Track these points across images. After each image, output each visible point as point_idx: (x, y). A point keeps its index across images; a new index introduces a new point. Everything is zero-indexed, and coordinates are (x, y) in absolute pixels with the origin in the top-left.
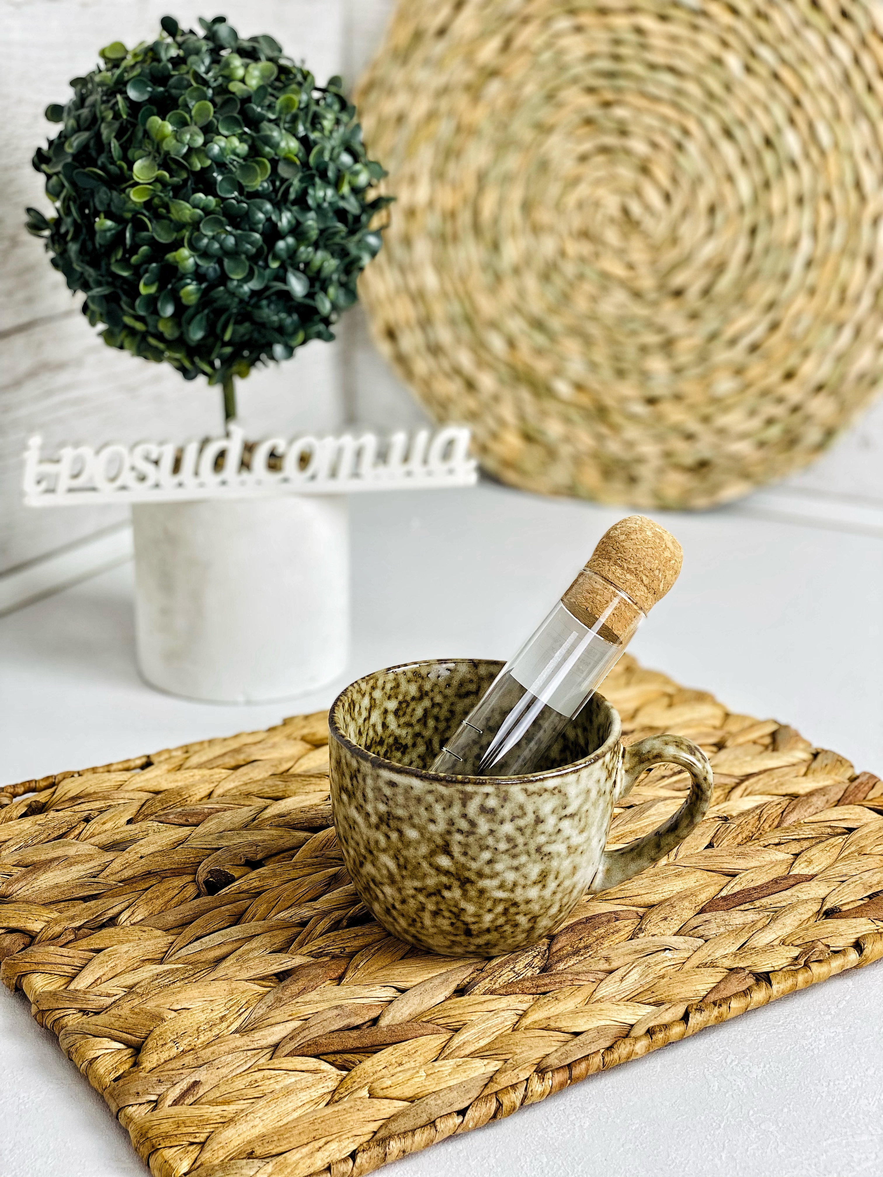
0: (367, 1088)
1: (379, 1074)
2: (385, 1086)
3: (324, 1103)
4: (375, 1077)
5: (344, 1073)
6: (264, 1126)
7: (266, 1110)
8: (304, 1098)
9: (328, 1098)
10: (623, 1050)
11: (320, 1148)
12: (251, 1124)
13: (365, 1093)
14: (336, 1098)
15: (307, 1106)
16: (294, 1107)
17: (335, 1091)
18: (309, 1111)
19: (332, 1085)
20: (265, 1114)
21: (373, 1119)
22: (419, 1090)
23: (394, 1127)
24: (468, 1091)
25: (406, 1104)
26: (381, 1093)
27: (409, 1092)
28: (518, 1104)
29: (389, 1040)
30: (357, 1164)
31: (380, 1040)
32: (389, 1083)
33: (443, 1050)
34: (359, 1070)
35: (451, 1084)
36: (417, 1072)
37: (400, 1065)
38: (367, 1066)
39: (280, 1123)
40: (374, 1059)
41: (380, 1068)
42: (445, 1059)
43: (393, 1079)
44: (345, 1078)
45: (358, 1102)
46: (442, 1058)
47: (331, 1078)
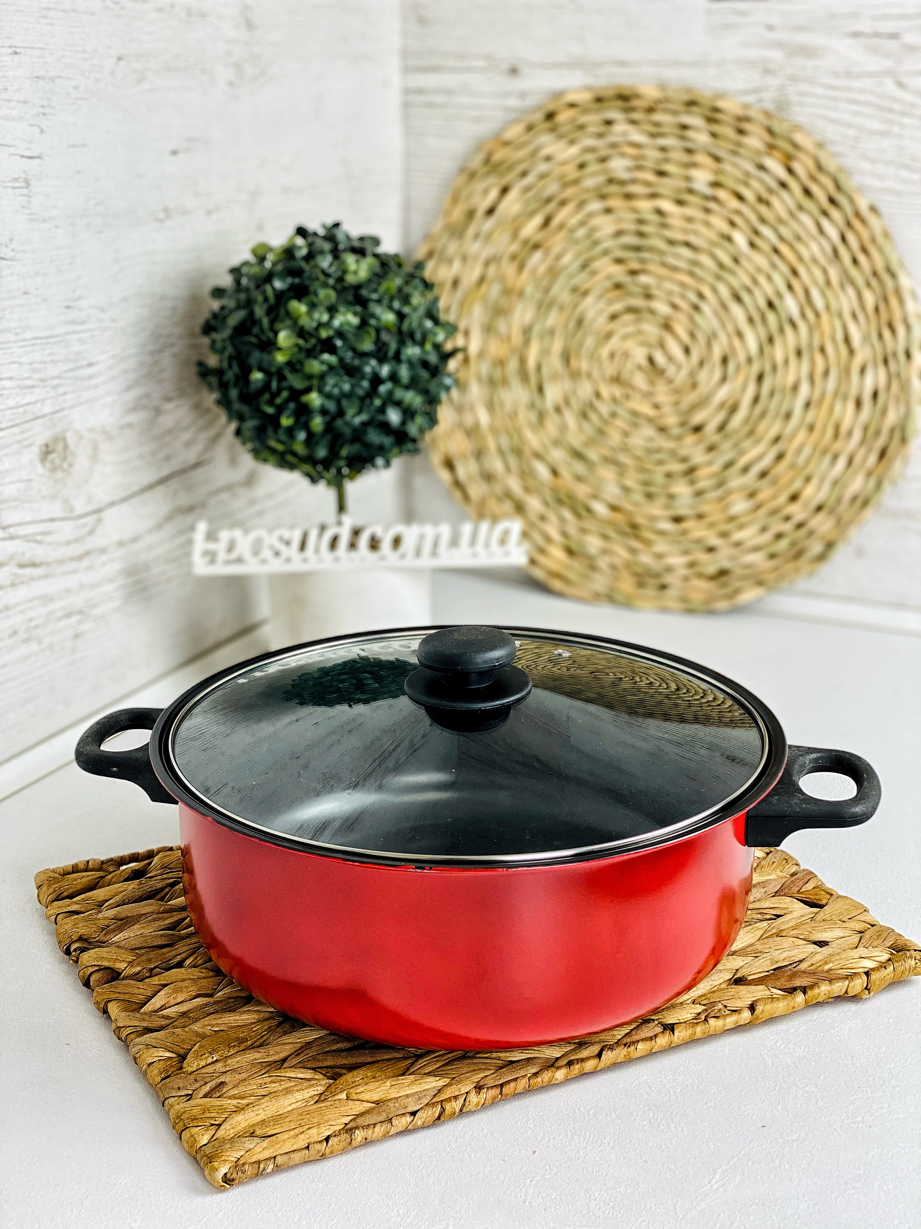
0: (345, 1093)
1: (357, 1083)
2: (358, 1091)
3: (313, 1102)
4: (354, 1085)
5: (331, 1081)
6: (265, 1115)
7: (268, 1104)
8: (298, 1097)
9: (317, 1098)
10: (546, 1076)
11: (303, 1132)
12: (256, 1113)
13: (343, 1096)
14: (322, 1098)
15: (300, 1103)
16: (289, 1103)
17: (322, 1094)
18: (301, 1106)
19: (321, 1089)
20: (268, 1107)
21: (347, 1114)
22: (384, 1096)
23: (360, 1121)
24: (420, 1099)
25: (374, 1105)
26: (355, 1097)
27: (376, 1097)
28: (457, 1110)
29: (369, 1060)
30: (329, 1145)
31: (361, 1060)
32: (362, 1089)
33: (408, 1069)
34: (342, 1080)
35: (408, 1092)
36: (385, 1083)
37: (374, 1078)
38: (349, 1077)
39: (277, 1114)
40: (355, 1073)
41: (359, 1079)
42: (409, 1075)
43: (366, 1087)
44: (331, 1085)
45: (337, 1102)
46: (406, 1074)
47: (321, 1084)
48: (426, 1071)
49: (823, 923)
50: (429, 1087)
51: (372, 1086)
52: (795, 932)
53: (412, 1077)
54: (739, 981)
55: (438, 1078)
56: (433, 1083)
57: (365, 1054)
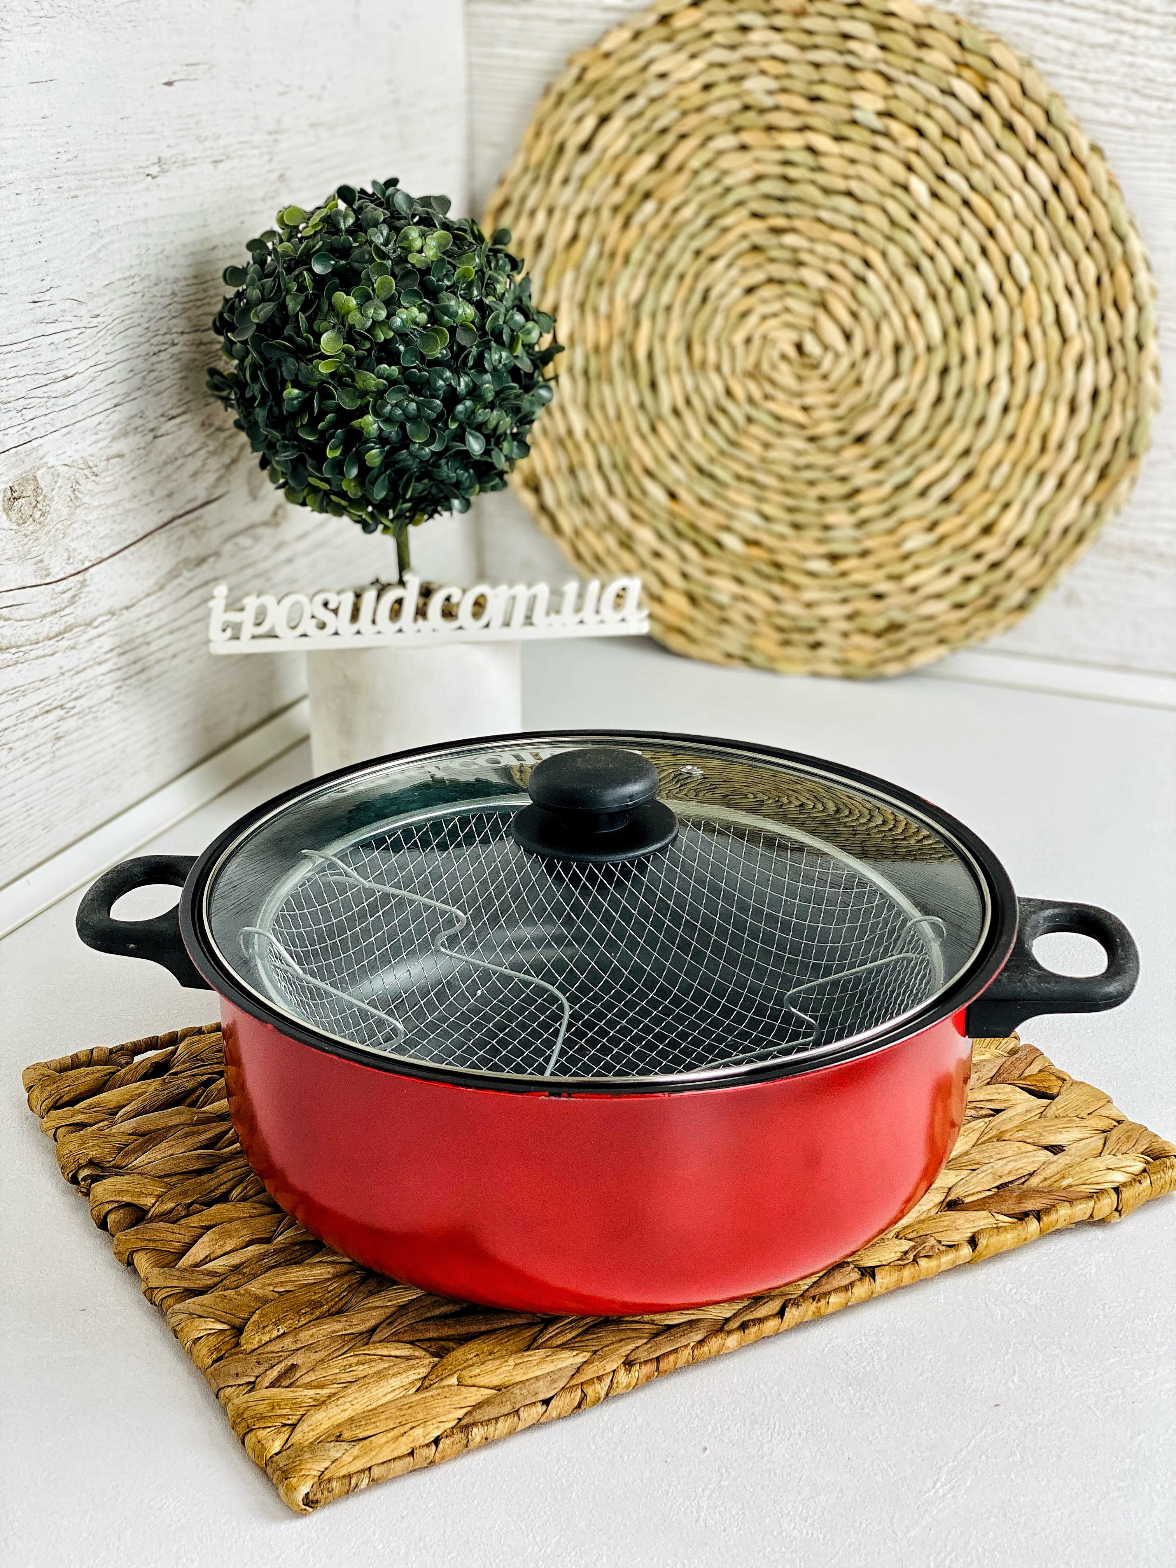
0: (456, 1375)
1: (470, 1362)
2: (473, 1373)
3: (415, 1389)
4: (467, 1364)
5: (436, 1359)
6: (353, 1411)
7: (357, 1395)
8: (394, 1384)
9: (419, 1384)
10: (715, 1343)
11: (405, 1433)
12: (342, 1408)
13: (454, 1380)
14: (425, 1385)
15: (398, 1392)
16: (385, 1392)
17: (425, 1377)
18: (398, 1397)
19: (423, 1371)
20: (356, 1398)
21: (459, 1406)
22: (506, 1379)
23: (478, 1415)
24: (553, 1381)
25: (495, 1392)
26: (470, 1382)
27: (496, 1381)
28: (603, 1395)
29: (484, 1328)
30: (439, 1449)
31: (474, 1328)
32: (477, 1371)
33: (535, 1339)
34: (451, 1357)
35: (538, 1373)
36: (507, 1361)
37: (491, 1354)
38: (460, 1354)
39: (369, 1408)
40: (468, 1347)
41: (472, 1356)
42: (536, 1349)
43: (483, 1368)
44: (437, 1364)
45: (446, 1389)
46: (533, 1347)
47: (425, 1362)
48: (559, 1343)
49: (1057, 1121)
50: (564, 1365)
51: (490, 1366)
52: (1020, 1134)
53: (541, 1353)
54: (953, 1205)
55: (575, 1353)
56: (569, 1359)
57: (478, 1321)
